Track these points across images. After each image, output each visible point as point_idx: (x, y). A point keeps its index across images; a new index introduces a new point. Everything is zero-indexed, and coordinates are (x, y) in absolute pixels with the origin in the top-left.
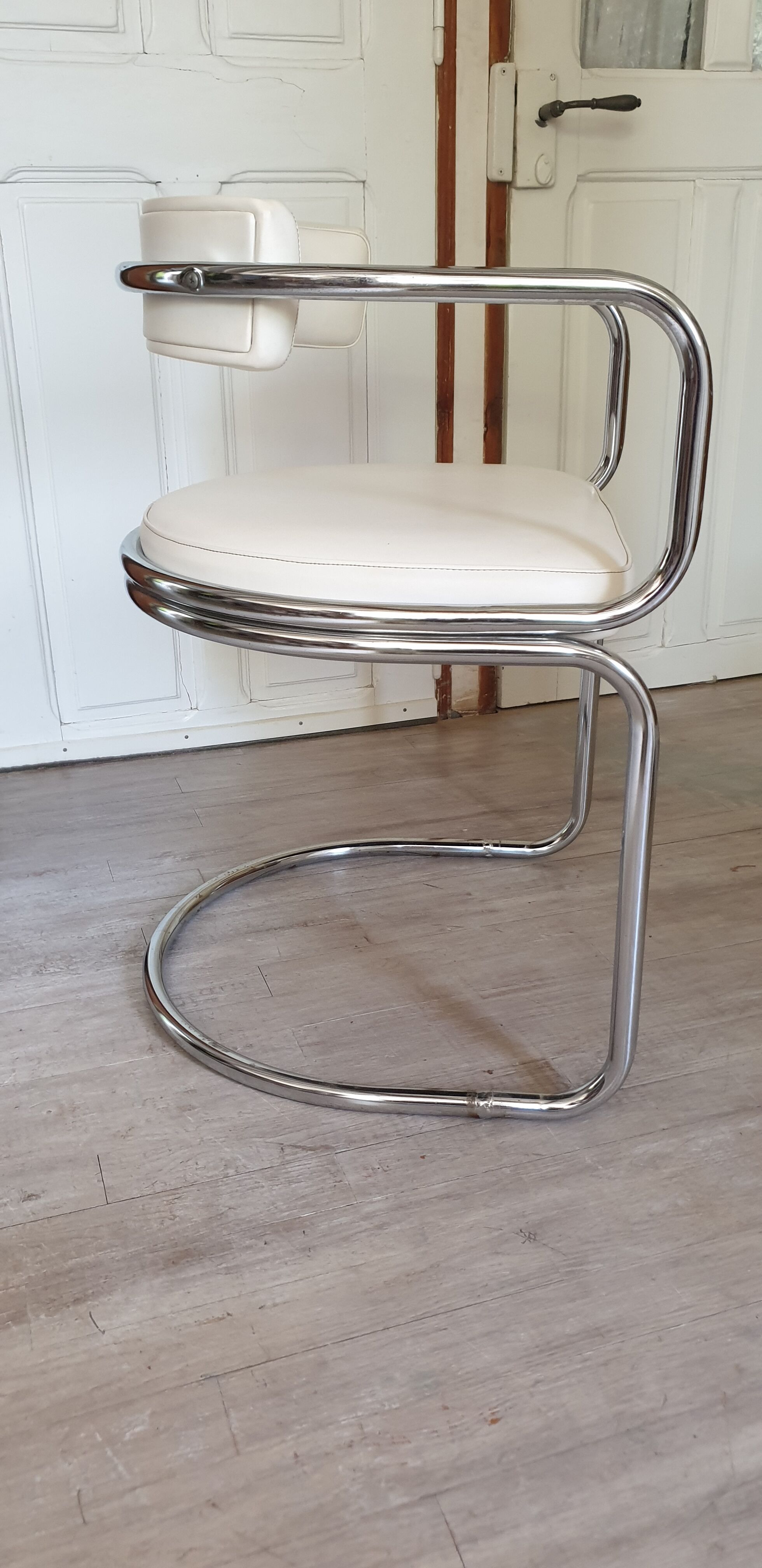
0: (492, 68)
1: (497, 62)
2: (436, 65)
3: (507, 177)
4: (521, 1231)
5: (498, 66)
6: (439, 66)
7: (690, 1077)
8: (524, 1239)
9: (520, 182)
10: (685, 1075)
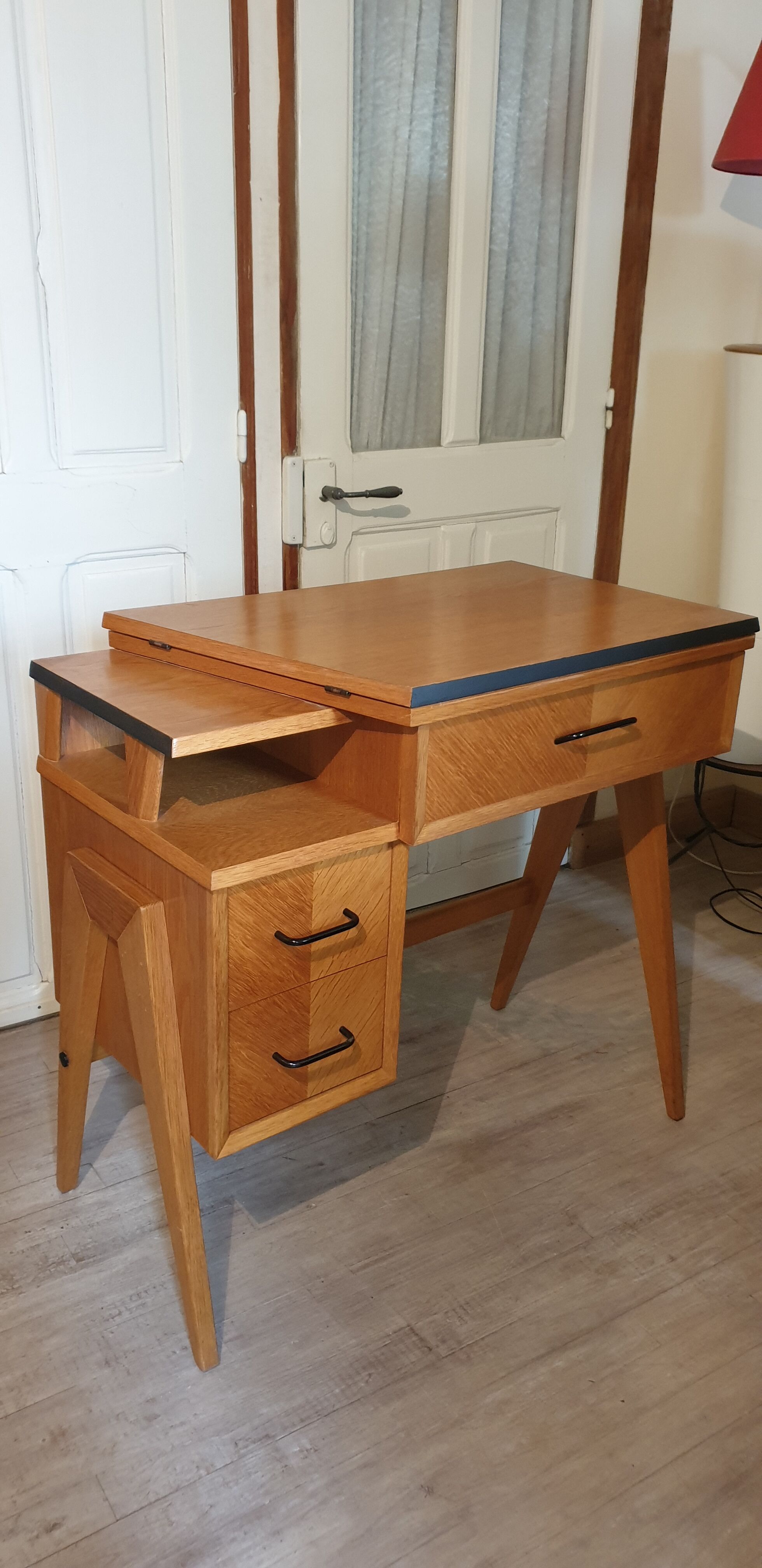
0: (284, 460)
1: (288, 455)
2: (240, 462)
3: (298, 541)
4: (422, 1486)
5: (289, 460)
6: (243, 463)
7: (513, 1326)
8: (425, 1494)
9: (309, 544)
10: (510, 1324)
